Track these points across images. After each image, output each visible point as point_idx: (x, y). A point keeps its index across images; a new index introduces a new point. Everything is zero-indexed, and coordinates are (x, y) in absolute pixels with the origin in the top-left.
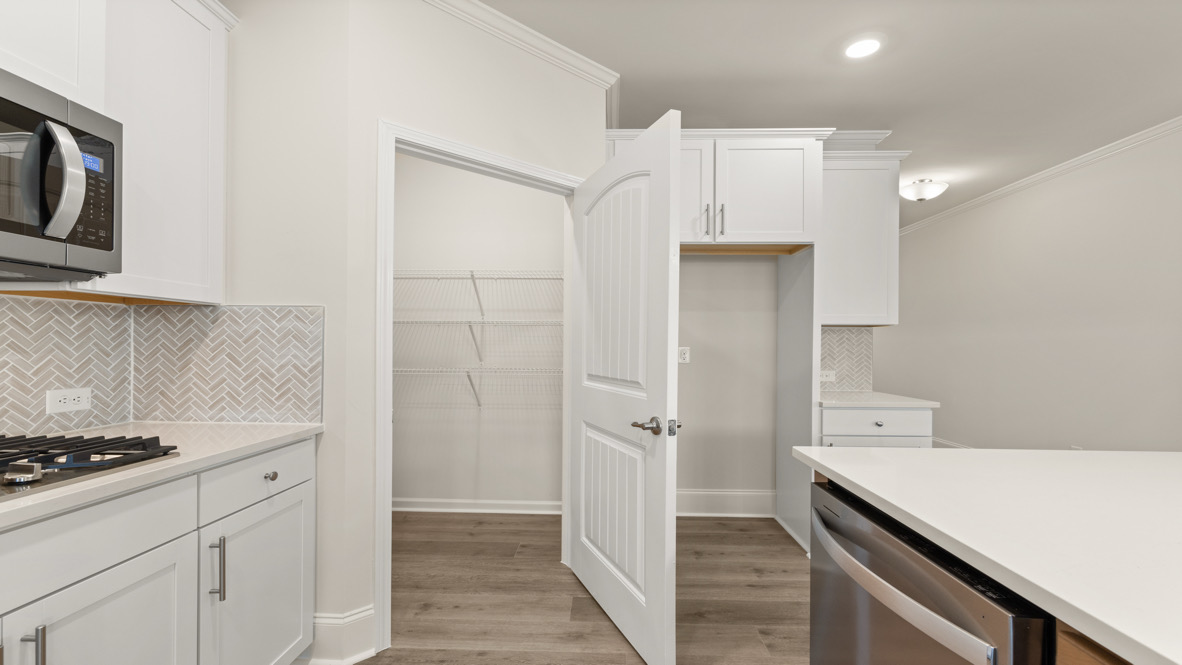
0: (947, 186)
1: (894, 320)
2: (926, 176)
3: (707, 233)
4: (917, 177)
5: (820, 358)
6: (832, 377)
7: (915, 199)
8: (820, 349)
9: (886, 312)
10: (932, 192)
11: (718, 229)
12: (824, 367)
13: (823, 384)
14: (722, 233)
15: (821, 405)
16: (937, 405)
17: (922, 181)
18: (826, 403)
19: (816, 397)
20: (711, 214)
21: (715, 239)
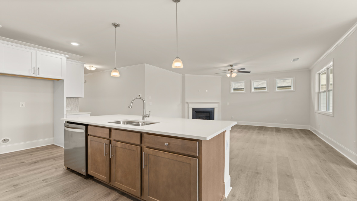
0: (96, 68)
1: (83, 96)
2: (92, 65)
3: (34, 74)
4: (90, 65)
5: (66, 105)
6: (69, 109)
7: (89, 70)
8: (66, 102)
9: (81, 95)
10: (93, 69)
11: (37, 73)
12: (67, 106)
13: (67, 111)
14: (39, 74)
15: (66, 115)
16: (91, 113)
17: (91, 66)
18: (67, 114)
19: (65, 113)
20: (35, 69)
21: (36, 76)
